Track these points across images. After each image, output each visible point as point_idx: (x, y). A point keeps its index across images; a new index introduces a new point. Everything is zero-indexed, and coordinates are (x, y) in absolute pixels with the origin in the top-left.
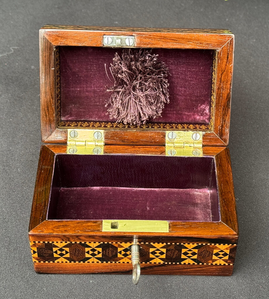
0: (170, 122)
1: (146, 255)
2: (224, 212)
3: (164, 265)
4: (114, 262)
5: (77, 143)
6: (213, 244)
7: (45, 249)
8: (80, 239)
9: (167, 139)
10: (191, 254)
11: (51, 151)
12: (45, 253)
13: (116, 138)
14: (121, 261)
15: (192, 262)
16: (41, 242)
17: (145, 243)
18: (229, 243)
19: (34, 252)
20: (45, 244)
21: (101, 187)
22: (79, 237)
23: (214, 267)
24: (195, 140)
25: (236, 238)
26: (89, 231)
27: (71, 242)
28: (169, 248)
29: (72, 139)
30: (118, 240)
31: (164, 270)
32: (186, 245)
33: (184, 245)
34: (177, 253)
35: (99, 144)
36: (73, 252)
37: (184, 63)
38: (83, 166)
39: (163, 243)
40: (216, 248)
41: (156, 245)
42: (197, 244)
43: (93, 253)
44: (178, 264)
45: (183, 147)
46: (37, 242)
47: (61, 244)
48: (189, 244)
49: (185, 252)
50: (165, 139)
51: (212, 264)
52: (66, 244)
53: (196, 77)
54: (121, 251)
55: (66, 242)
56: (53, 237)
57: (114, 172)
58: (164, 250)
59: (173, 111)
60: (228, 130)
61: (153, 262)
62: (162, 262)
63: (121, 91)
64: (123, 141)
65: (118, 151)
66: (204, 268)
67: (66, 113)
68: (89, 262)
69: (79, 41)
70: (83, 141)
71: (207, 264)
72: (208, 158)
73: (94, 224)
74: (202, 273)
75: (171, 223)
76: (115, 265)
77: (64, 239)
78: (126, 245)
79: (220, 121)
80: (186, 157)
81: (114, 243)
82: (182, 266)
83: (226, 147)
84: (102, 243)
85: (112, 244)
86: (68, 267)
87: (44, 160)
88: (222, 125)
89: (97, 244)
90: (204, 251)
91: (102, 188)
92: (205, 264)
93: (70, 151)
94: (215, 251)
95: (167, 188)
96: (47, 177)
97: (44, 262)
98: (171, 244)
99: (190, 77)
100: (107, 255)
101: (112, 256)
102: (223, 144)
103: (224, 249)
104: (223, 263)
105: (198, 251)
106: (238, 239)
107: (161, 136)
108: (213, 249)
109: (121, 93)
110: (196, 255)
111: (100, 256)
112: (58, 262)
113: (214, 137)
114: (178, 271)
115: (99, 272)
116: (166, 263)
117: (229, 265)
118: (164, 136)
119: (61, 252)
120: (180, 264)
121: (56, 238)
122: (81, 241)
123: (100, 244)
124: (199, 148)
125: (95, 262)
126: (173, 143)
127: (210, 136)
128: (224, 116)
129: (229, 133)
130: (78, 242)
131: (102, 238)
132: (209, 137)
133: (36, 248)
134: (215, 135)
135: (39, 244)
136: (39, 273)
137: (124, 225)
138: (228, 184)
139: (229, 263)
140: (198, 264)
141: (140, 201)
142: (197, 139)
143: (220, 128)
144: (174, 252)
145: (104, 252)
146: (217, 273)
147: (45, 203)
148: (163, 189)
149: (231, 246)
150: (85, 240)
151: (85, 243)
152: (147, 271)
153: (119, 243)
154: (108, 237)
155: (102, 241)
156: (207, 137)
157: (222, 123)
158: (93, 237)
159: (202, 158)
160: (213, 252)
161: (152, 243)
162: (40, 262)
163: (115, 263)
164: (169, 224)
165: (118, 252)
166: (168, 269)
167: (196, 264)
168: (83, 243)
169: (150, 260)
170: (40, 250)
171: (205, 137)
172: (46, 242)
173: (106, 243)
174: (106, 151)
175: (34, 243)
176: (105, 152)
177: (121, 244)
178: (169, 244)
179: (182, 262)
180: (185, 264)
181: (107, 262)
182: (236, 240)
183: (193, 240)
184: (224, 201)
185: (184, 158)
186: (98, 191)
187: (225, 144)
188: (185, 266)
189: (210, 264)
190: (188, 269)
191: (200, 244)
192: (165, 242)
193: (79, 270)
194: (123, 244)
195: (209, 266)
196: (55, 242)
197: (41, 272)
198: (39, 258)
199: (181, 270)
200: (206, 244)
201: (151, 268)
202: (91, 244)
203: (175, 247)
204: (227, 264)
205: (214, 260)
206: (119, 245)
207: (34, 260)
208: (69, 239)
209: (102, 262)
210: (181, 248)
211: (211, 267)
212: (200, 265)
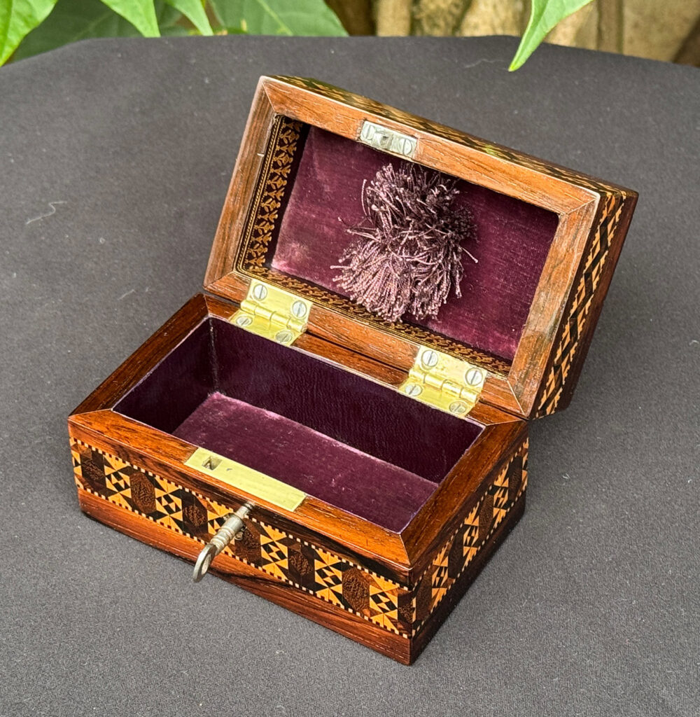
0: (461, 340)
1: (255, 548)
2: (417, 521)
3: (286, 585)
4: (203, 542)
5: (258, 310)
6: (367, 571)
7: (92, 463)
8: (145, 464)
9: (418, 360)
10: (331, 577)
11: (206, 307)
12: (93, 473)
13: (329, 326)
15: (335, 600)
16: (86, 445)
17: (251, 518)
18: (395, 578)
19: (77, 464)
20: (92, 451)
21: (284, 418)
23: (374, 628)
24: (471, 384)
26: (163, 453)
27: (132, 465)
28: (292, 548)
29: (255, 300)
30: (207, 492)
31: (289, 599)
32: (320, 553)
33: (317, 550)
34: (307, 566)
35: (293, 326)
36: (136, 489)
37: (519, 229)
38: (253, 359)
39: (281, 531)
40: (374, 582)
42: (339, 558)
43: (167, 505)
44: (312, 595)
45: (439, 387)
46: (79, 442)
47: (116, 463)
48: (325, 551)
49: (321, 569)
50: (414, 361)
51: (370, 620)
52: (125, 465)
53: (534, 266)
54: (213, 520)
55: (124, 462)
56: (104, 441)
57: (306, 393)
58: (284, 549)
59: (473, 320)
60: (536, 385)
61: (267, 568)
62: (284, 578)
63: (373, 241)
64: (338, 336)
65: (318, 350)
66: (357, 624)
67: (283, 255)
68: (162, 524)
69: (320, 117)
70: (270, 311)
71: (361, 615)
72: (474, 425)
73: (181, 448)
74: (356, 634)
75: (308, 500)
77: (121, 454)
78: (222, 511)
79: (526, 363)
80: (433, 408)
81: (200, 496)
82: (318, 602)
83: (521, 420)
84: (180, 487)
85: (197, 497)
86: (129, 520)
87: (183, 316)
88: (527, 371)
89: (174, 487)
90: (353, 580)
91: (282, 420)
92: (358, 614)
93: (238, 320)
94: (373, 590)
95: (401, 467)
96: (165, 346)
97: (92, 492)
99: (522, 262)
100: (191, 519)
101: (200, 526)
102: (518, 412)
103: (388, 592)
104: (389, 625)
105: (343, 576)
106: (409, 577)
107: (409, 353)
108: (368, 582)
109: (371, 243)
110: (341, 586)
111: (180, 516)
112: (114, 502)
113: (506, 391)
114: (313, 611)
115: (181, 555)
116: (291, 583)
117: (401, 634)
118: (415, 354)
119: (117, 481)
120: (315, 595)
121: (107, 446)
122: (148, 470)
123: (177, 488)
124: (469, 402)
125: (173, 529)
126: (426, 374)
127: (499, 386)
128: (537, 353)
129: (536, 393)
130: (143, 471)
131: (182, 476)
132: (495, 387)
133: (79, 455)
134: (508, 386)
135: (83, 448)
136: (85, 513)
137: (228, 470)
138: (468, 481)
139: (400, 629)
140: (346, 609)
141: (329, 467)
142: (473, 383)
143: (523, 377)
144: (302, 562)
145: (186, 511)
146: (382, 646)
147: (129, 384)
148: (393, 465)
149: (399, 588)
150: (153, 470)
151: (154, 475)
152: (261, 588)
153: (208, 499)
154: (190, 479)
155: (181, 484)
156: (493, 385)
157: (529, 368)
158: (165, 468)
159: (461, 420)
160: (368, 588)
161: (262, 524)
162: (85, 489)
163: (206, 544)
164: (305, 500)
165: (209, 520)
166: (295, 599)
167: (342, 607)
168: (150, 474)
169: (265, 564)
170: (85, 462)
171: (489, 384)
172: (94, 449)
173: (187, 490)
174: (298, 343)
175: (76, 443)
176: (295, 344)
177: (211, 503)
178: (291, 537)
179: (318, 590)
180: (323, 598)
181: (192, 537)
182: (406, 576)
183: (332, 546)
184: (435, 504)
185: (429, 408)
186: (272, 421)
187: (523, 414)
188: (323, 605)
189: (366, 618)
190: (330, 615)
191: (344, 561)
192: (285, 529)
193: (148, 535)
194: (214, 504)
195: (365, 622)
196: (107, 454)
197: (88, 513)
198: (84, 480)
199: (317, 612)
200: (355, 566)
201: (266, 584)
202: (163, 483)
203: (302, 550)
204: (397, 632)
205: (373, 613)
206: (209, 505)
207: (78, 482)
208: (128, 456)
209: (184, 534)
210: (312, 556)
211: (371, 628)
212: (349, 613)
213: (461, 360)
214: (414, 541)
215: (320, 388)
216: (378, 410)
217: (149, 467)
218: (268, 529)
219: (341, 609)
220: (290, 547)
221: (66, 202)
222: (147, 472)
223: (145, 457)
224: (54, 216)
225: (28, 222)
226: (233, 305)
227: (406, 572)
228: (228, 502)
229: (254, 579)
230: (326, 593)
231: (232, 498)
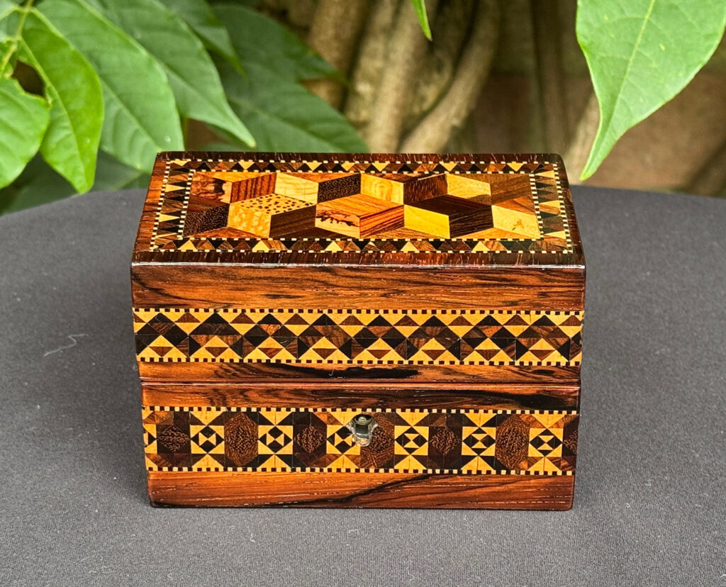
1: (387, 447)
3: (425, 476)
4: (317, 470)
6: (527, 412)
7: (173, 430)
8: (247, 399)
10: (481, 441)
12: (173, 443)
14: (334, 466)
15: (485, 467)
16: (167, 409)
17: (384, 410)
18: (562, 406)
19: (151, 439)
20: (175, 413)
22: (246, 393)
23: (532, 481)
25: (576, 392)
27: (229, 409)
28: (434, 425)
30: (329, 400)
31: (426, 494)
32: (471, 415)
33: (467, 414)
34: (453, 439)
36: (232, 439)
39: (421, 410)
40: (535, 423)
41: (407, 415)
42: (494, 412)
43: (274, 441)
44: (455, 475)
46: (157, 408)
47: (207, 415)
48: (476, 411)
49: (470, 436)
51: (528, 473)
52: (219, 413)
54: (334, 435)
55: (218, 409)
56: (192, 393)
58: (424, 431)
61: (400, 466)
62: (421, 468)
66: (511, 486)
68: (264, 470)
71: (516, 473)
74: (508, 500)
76: (319, 480)
77: (215, 401)
78: (346, 417)
81: (320, 410)
82: (463, 481)
84: (293, 410)
85: (315, 413)
86: (219, 485)
89: (284, 414)
90: (510, 431)
92: (513, 472)
94: (534, 433)
97: (170, 469)
98: (439, 411)
100: (304, 446)
101: (315, 451)
103: (552, 427)
104: (551, 468)
105: (497, 432)
106: (579, 396)
108: (529, 426)
110: (493, 446)
111: (288, 450)
112: (200, 470)
114: (455, 495)
115: (286, 500)
116: (430, 471)
117: (564, 473)
119: (207, 439)
120: (460, 473)
121: (197, 396)
122: (249, 405)
123: (289, 413)
125: (279, 470)
130: (244, 409)
131: (295, 394)
133: (155, 426)
135: (162, 414)
136: (158, 504)
139: (563, 468)
140: (498, 472)
144: (446, 437)
145: (298, 438)
146: (540, 499)
149: (566, 416)
150: (258, 402)
151: (259, 409)
152: (389, 497)
153: (329, 410)
154: (308, 393)
155: (293, 405)
158: (275, 392)
160: (528, 433)
161: (399, 411)
162: (160, 469)
163: (321, 470)
165: (328, 436)
166: (435, 490)
167: (494, 472)
168: (254, 410)
169: (396, 463)
170: (164, 433)
172: (177, 409)
173: (302, 410)
175: (152, 411)
177: (333, 414)
178: (434, 411)
179: (463, 466)
180: (469, 472)
181: (303, 469)
182: (575, 397)
183: (486, 400)
188: (469, 481)
189: (523, 473)
190: (478, 490)
191: (500, 412)
192: (427, 405)
193: (242, 493)
194: (337, 413)
195: (522, 479)
196: (196, 409)
197: (161, 500)
198: (159, 458)
199: (461, 494)
200: (514, 412)
201: (397, 487)
202: (271, 414)
203: (447, 424)
204: (560, 473)
205: (532, 461)
206: (330, 417)
207: (149, 463)
208: (225, 399)
209: (294, 470)
210: (460, 425)
211: (527, 483)
212: (502, 476)
217: (252, 402)
219: (492, 477)
222: (249, 409)
229: (382, 488)
230: (477, 465)
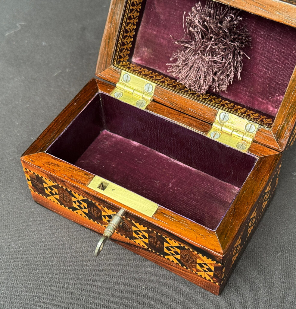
0: (239, 102)
1: (129, 231)
2: (225, 223)
3: (148, 250)
4: (100, 224)
5: (126, 88)
6: (196, 252)
7: (36, 181)
8: (65, 185)
9: (217, 118)
10: (173, 251)
11: (97, 87)
12: (38, 185)
13: (166, 98)
14: (107, 226)
15: (175, 261)
16: (32, 172)
17: (126, 218)
18: (213, 259)
19: (29, 180)
21: (141, 145)
22: (64, 182)
23: (199, 277)
24: (248, 132)
26: (75, 180)
27: (58, 185)
29: (124, 82)
30: (101, 202)
31: (149, 256)
32: (168, 240)
33: (166, 238)
34: (160, 244)
35: (146, 97)
36: (61, 196)
37: (276, 39)
38: (124, 115)
39: (144, 226)
40: (200, 258)
42: (179, 244)
43: (79, 205)
44: (162, 257)
45: (230, 134)
46: (28, 170)
47: (49, 182)
48: (170, 240)
49: (168, 247)
50: (215, 118)
51: (197, 273)
53: (284, 61)
54: (105, 216)
55: (54, 183)
56: (41, 172)
57: (154, 133)
58: (146, 235)
59: (246, 91)
60: (288, 134)
61: (136, 241)
62: (146, 247)
63: (190, 49)
64: (171, 103)
65: (160, 112)
66: (188, 273)
67: (138, 55)
68: (77, 213)
70: (133, 89)
71: (191, 270)
72: (251, 156)
73: (85, 176)
74: (187, 277)
75: (160, 209)
76: (101, 228)
77: (51, 179)
78: (110, 212)
79: (283, 120)
80: (227, 146)
81: (97, 204)
82: (166, 260)
83: (279, 153)
86: (60, 209)
87: (85, 93)
88: (283, 125)
89: (82, 197)
90: (187, 255)
91: (140, 146)
92: (189, 270)
93: (115, 94)
94: (199, 261)
95: (206, 173)
96: (75, 111)
97: (39, 194)
99: (277, 59)
100: (93, 213)
101: (98, 217)
102: (277, 148)
103: (208, 264)
104: (208, 278)
105: (181, 252)
106: (222, 260)
107: (212, 114)
108: (196, 257)
109: (189, 50)
110: (179, 256)
111: (86, 211)
112: (50, 200)
113: (270, 136)
114: (163, 263)
116: (150, 249)
117: (215, 283)
118: (216, 115)
119: (51, 191)
120: (164, 257)
121: (44, 174)
123: (84, 198)
124: (247, 142)
125: (83, 216)
126: (222, 126)
127: (266, 133)
128: (290, 115)
129: (288, 138)
130: (64, 188)
131: (86, 193)
132: (263, 134)
133: (29, 176)
134: (271, 134)
136: (36, 202)
137: (112, 190)
138: (252, 195)
139: (214, 280)
140: (182, 266)
141: (167, 175)
142: (250, 131)
143: (280, 129)
144: (157, 242)
145: (90, 209)
146: (203, 285)
147: (55, 135)
148: (201, 172)
149: (215, 263)
150: (70, 188)
151: (71, 191)
152: (133, 249)
153: (102, 206)
154: (91, 195)
155: (86, 197)
156: (262, 133)
157: (285, 123)
158: (77, 188)
159: (244, 154)
160: (196, 260)
161: (133, 222)
162: (35, 192)
163: (102, 225)
164: (158, 209)
165: (102, 215)
168: (69, 190)
169: (134, 239)
170: (33, 180)
171: (260, 132)
172: (37, 175)
173: (90, 200)
174: (149, 107)
175: (26, 170)
176: (147, 108)
177: (103, 208)
178: (150, 230)
179: (166, 255)
180: (168, 259)
181: (94, 221)
183: (175, 238)
184: (234, 210)
185: (225, 146)
186: (135, 147)
187: (280, 149)
188: (169, 262)
189: (194, 272)
190: (173, 267)
191: (182, 246)
192: (147, 226)
193: (70, 216)
194: (105, 209)
195: (193, 274)
196: (44, 178)
197: (38, 202)
198: (33, 188)
199: (165, 264)
200: (189, 249)
201: (136, 248)
202: (76, 195)
203: (156, 237)
204: (212, 281)
205: (199, 271)
206: (102, 209)
207: (30, 188)
208: (55, 180)
209: (90, 219)
210: (163, 241)
211: (196, 276)
212: (184, 268)
213: (243, 118)
214: (224, 236)
215: (162, 132)
216: (194, 145)
217: (67, 187)
218: (137, 224)
219: (179, 266)
220: (150, 234)
221: (26, 23)
222: (66, 189)
223: (65, 182)
224: (20, 31)
225: (7, 34)
226: (112, 86)
227: (221, 257)
228: (113, 209)
229: (129, 244)
230: (171, 258)
231: (115, 208)
